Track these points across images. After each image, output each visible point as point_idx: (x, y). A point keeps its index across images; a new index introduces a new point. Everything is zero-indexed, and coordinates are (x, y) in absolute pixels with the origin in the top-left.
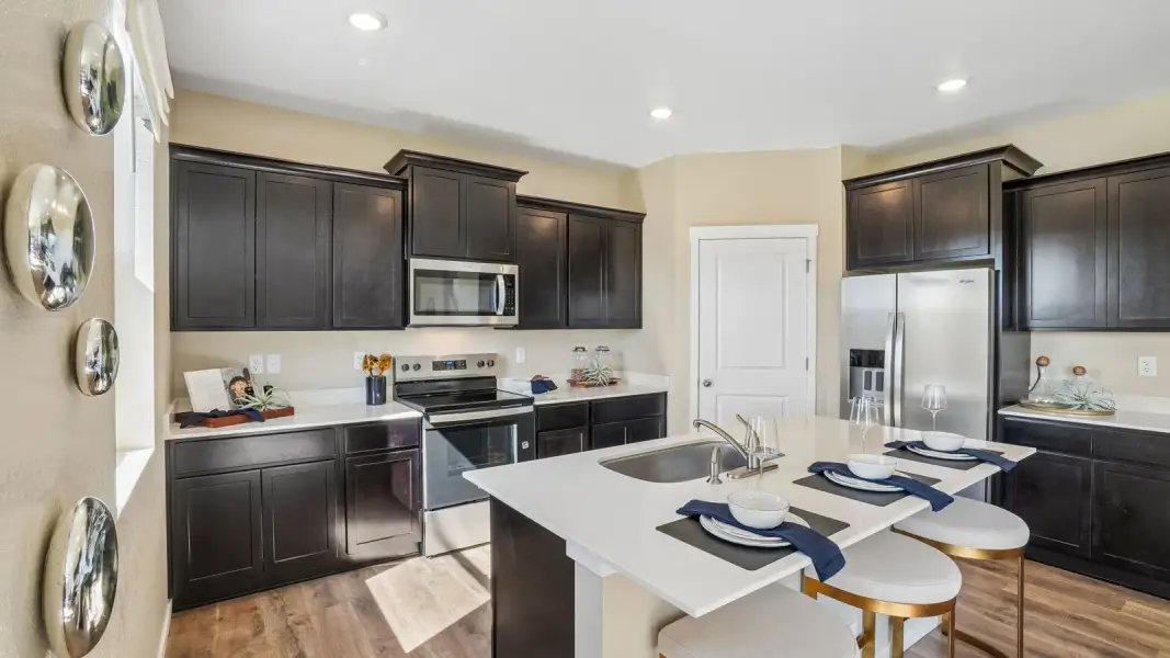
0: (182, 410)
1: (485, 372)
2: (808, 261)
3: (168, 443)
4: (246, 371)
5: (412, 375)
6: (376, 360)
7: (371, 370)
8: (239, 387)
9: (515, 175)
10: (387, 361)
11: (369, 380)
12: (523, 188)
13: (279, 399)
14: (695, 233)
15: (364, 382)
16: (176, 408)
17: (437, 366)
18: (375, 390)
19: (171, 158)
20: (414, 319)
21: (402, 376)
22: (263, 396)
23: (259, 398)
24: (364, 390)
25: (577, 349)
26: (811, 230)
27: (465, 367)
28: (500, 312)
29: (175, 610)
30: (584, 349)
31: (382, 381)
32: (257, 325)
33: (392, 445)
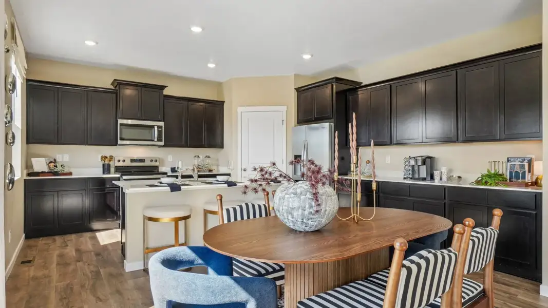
0: (31, 171)
1: (153, 164)
2: (283, 121)
3: (25, 180)
4: (55, 160)
5: (121, 164)
6: (107, 158)
7: (105, 161)
8: (52, 165)
9: (163, 87)
10: (111, 158)
11: (103, 165)
12: (166, 92)
13: (66, 170)
14: (240, 109)
15: (102, 166)
16: (29, 171)
17: (132, 161)
18: (107, 169)
19: (27, 84)
20: (120, 142)
21: (118, 164)
22: (61, 168)
23: (59, 169)
24: (101, 169)
25: (195, 156)
26: (284, 108)
27: (144, 162)
28: (156, 140)
29: (26, 238)
30: (198, 157)
31: (109, 166)
32: (59, 143)
33: (108, 186)
